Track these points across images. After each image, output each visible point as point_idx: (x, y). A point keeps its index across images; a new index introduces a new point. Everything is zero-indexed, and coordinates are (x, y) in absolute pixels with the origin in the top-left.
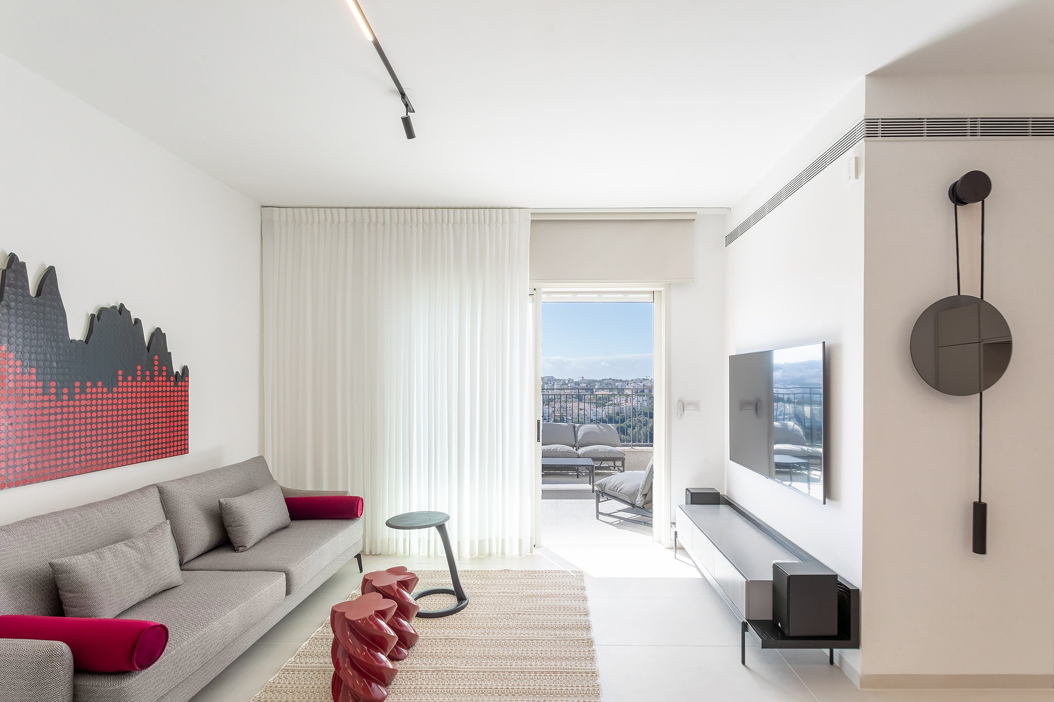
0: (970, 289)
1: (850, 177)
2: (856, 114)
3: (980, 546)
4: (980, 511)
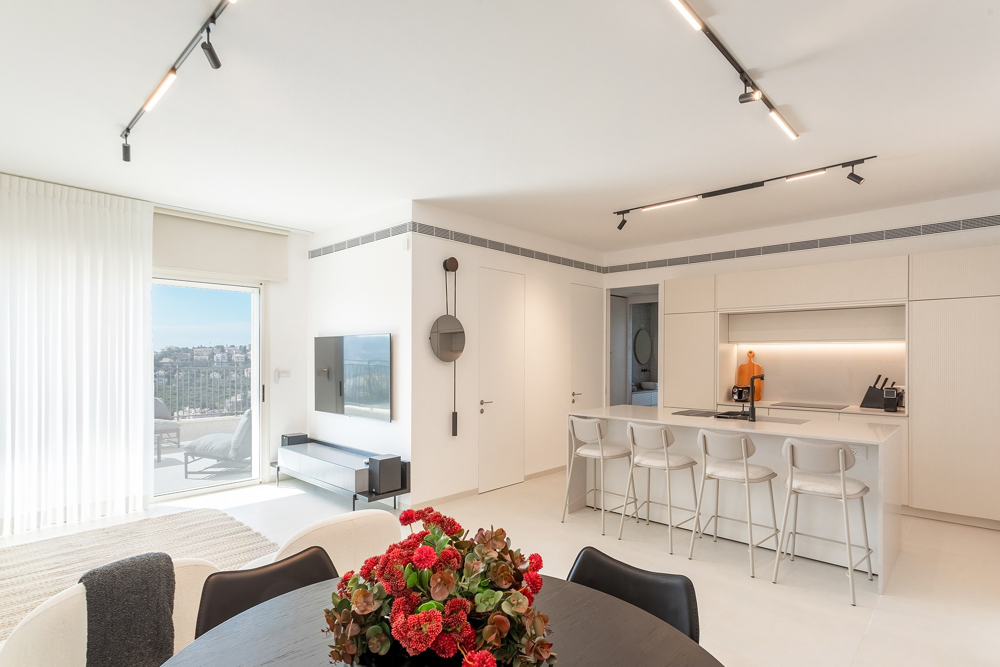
0: (451, 313)
1: (404, 249)
2: (407, 217)
3: (455, 433)
4: (455, 415)
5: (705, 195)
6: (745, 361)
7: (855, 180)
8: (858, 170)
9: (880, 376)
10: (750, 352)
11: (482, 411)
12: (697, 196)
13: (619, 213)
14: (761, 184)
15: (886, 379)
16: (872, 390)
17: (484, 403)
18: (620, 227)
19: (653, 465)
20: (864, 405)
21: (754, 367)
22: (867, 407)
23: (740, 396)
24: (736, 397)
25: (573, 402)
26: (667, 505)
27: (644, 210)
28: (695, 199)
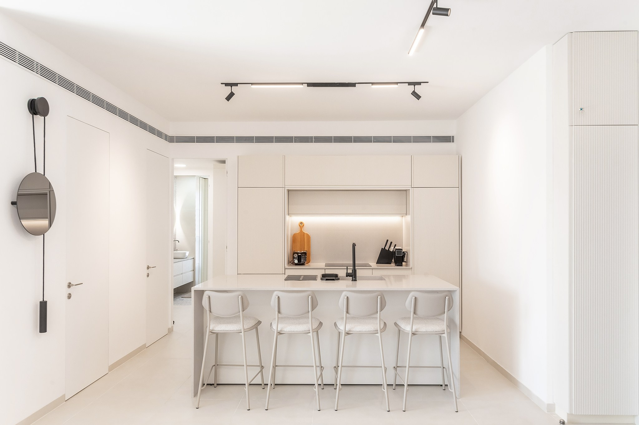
0: (40, 171)
3: (43, 328)
4: (43, 306)
5: (310, 85)
6: (297, 231)
7: (416, 96)
8: (418, 89)
9: (387, 241)
10: (301, 223)
11: (69, 296)
12: (302, 84)
13: (227, 85)
14: (353, 85)
15: (391, 243)
16: (383, 251)
17: (73, 285)
18: (229, 98)
19: (296, 330)
20: (378, 262)
21: (304, 235)
22: (381, 263)
23: (299, 260)
24: (296, 261)
25: (148, 276)
26: (313, 366)
27: (254, 86)
28: (301, 86)
